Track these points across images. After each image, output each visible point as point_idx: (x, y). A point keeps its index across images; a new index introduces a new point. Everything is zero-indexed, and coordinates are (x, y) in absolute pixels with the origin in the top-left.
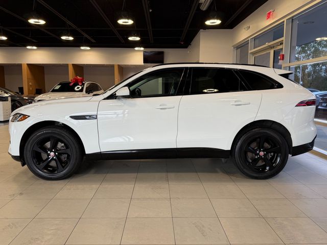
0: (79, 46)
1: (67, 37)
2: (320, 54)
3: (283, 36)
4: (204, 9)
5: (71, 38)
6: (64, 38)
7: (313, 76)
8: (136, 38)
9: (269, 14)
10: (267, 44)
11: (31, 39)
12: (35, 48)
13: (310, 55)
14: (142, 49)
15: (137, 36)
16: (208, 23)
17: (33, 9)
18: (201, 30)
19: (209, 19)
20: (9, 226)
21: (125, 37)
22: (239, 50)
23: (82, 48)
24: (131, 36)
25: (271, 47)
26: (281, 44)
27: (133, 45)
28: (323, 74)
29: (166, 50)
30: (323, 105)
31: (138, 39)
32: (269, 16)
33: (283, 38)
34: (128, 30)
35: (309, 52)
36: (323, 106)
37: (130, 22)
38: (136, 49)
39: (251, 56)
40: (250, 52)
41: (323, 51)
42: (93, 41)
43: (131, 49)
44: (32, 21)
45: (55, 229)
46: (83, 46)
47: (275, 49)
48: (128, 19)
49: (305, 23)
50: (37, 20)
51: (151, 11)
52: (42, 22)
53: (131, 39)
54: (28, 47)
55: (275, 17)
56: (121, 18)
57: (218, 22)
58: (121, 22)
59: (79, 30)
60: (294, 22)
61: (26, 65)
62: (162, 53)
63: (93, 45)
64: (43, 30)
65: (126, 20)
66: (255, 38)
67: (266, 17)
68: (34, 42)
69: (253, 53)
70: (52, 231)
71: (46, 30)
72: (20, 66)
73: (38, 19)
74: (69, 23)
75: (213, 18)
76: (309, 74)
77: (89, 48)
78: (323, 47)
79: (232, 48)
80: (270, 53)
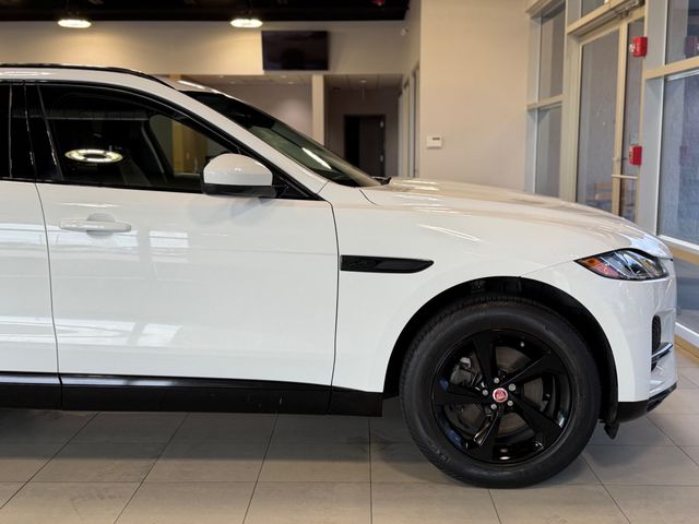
10: (608, 5)
14: (256, 23)
23: (63, 23)
25: (619, 14)
26: (642, 1)
29: (332, 28)
38: (237, 23)
39: (574, 42)
40: (569, 29)
46: (67, 17)
69: (580, 34)
77: (85, 24)
79: (528, 17)
80: (618, 32)
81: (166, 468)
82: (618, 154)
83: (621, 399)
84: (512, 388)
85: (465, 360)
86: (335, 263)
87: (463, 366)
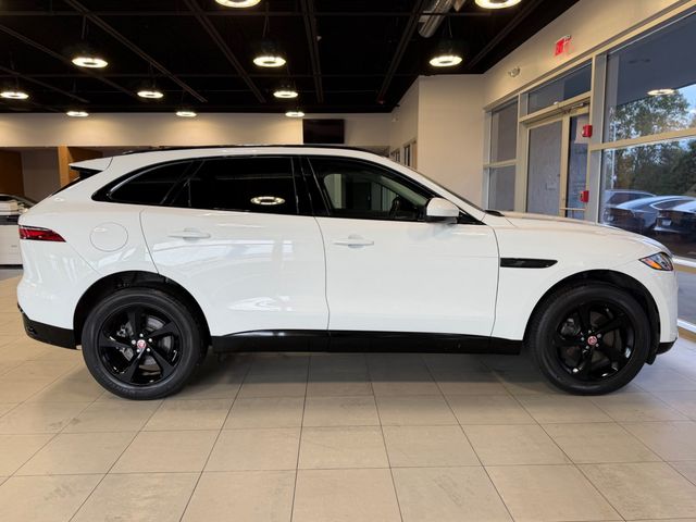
0: (174, 110)
1: (151, 93)
2: (651, 120)
3: (589, 90)
4: (428, 35)
5: (158, 95)
6: (143, 94)
7: (637, 165)
8: (288, 93)
9: (561, 44)
10: (556, 105)
11: (75, 97)
12: (84, 114)
13: (630, 122)
14: (301, 114)
15: (291, 90)
16: (436, 62)
17: (83, 37)
18: (420, 77)
19: (438, 54)
20: (58, 490)
21: (267, 91)
22: (497, 115)
23: (179, 114)
24: (280, 89)
25: (564, 111)
26: (586, 104)
27: (283, 107)
28: (657, 161)
29: (347, 117)
30: (664, 223)
31: (293, 95)
32: (560, 48)
33: (590, 94)
34: (273, 78)
35: (628, 117)
36: (665, 227)
37: (279, 62)
38: (289, 114)
39: (523, 128)
40: (520, 120)
41: (656, 116)
42: (202, 99)
43: (279, 115)
44: (80, 62)
45: (154, 497)
46: (181, 110)
47: (572, 115)
48: (275, 55)
49: (631, 62)
50: (90, 60)
51: (319, 38)
52: (101, 63)
53: (279, 94)
54: (71, 114)
55: (574, 50)
56: (261, 54)
57: (456, 60)
58: (260, 61)
59: (174, 78)
60: (611, 61)
61: (66, 150)
62: (341, 123)
63: (200, 109)
64: (101, 78)
65: (272, 59)
66: (530, 93)
67: (554, 50)
68: (83, 103)
69: (527, 123)
70: (147, 501)
71: (108, 78)
72: (54, 151)
73: (93, 58)
74: (154, 63)
75: (446, 53)
76: (630, 160)
77: (192, 114)
78: (656, 107)
79: (484, 111)
80: (561, 122)
81: (381, 387)
82: (563, 195)
83: (661, 341)
84: (599, 336)
85: (571, 320)
86: (497, 262)
87: (569, 324)
